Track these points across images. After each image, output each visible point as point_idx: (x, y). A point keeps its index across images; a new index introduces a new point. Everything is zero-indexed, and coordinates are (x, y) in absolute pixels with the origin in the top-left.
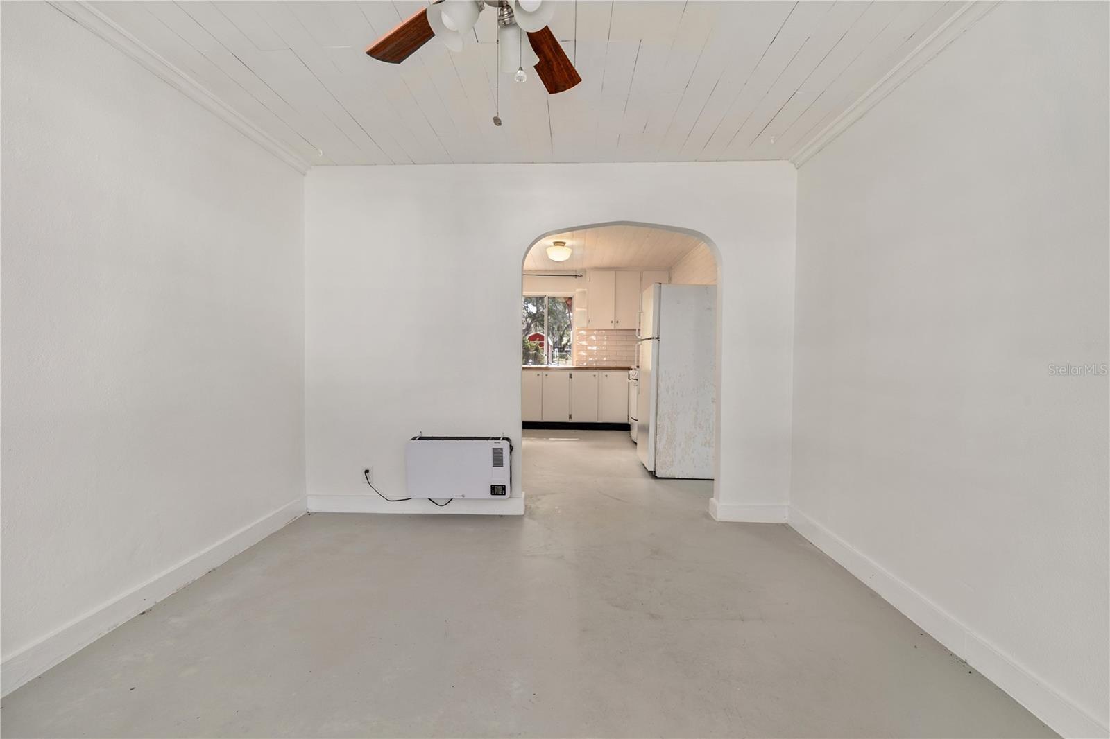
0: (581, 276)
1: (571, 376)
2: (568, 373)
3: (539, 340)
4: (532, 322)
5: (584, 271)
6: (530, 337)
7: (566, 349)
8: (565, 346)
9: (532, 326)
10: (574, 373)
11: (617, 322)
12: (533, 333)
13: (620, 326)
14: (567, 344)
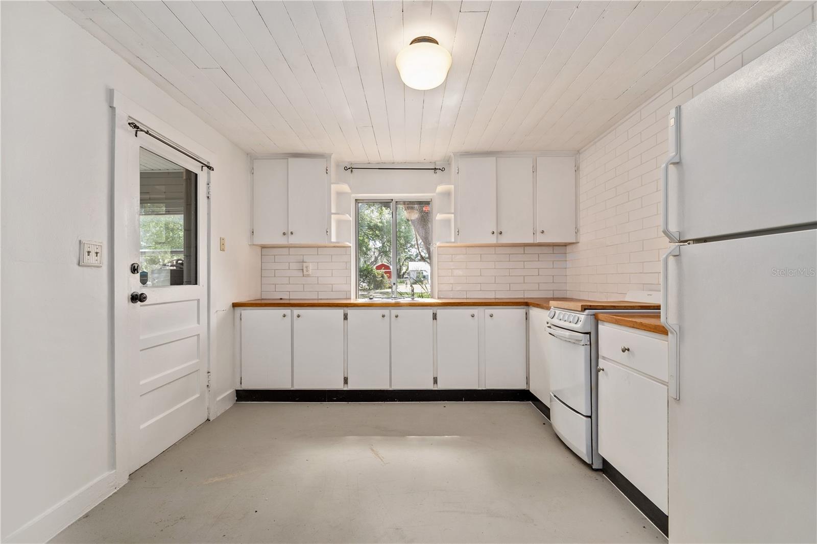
0: (443, 170)
1: (435, 317)
2: (429, 312)
3: (384, 269)
4: (379, 256)
5: (448, 161)
6: (377, 267)
7: (405, 276)
8: (404, 274)
9: (379, 258)
10: (441, 312)
11: (501, 233)
12: (380, 263)
13: (504, 240)
14: (406, 272)
